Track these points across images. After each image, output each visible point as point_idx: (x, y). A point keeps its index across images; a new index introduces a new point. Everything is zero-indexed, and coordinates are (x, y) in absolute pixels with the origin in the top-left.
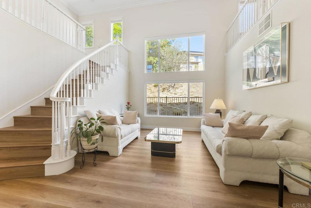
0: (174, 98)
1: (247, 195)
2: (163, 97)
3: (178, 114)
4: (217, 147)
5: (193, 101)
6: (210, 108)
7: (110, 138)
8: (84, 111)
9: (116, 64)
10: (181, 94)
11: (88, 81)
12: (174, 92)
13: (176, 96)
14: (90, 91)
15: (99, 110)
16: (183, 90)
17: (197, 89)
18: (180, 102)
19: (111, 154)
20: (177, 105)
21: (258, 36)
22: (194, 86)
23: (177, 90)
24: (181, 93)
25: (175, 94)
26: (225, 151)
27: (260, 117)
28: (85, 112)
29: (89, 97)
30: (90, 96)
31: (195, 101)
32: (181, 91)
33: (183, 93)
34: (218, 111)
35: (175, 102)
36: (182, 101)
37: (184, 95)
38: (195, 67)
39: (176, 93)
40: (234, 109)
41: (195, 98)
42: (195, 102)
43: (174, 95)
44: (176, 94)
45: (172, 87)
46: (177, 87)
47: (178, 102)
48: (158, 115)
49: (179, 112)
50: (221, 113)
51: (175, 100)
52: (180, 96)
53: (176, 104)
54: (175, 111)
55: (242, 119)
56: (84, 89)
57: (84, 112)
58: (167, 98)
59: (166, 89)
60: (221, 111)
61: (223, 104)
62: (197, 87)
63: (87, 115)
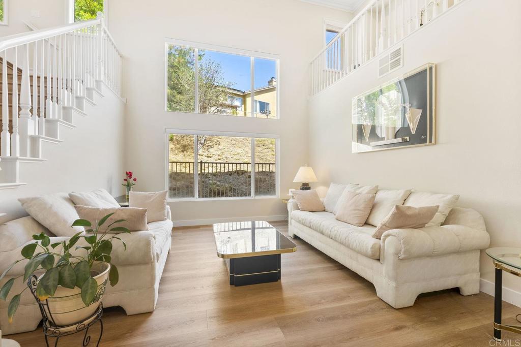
0: (209, 163)
1: (435, 319)
2: (185, 163)
3: (220, 194)
4: (372, 248)
5: (242, 169)
6: (295, 181)
7: (131, 268)
8: (19, 200)
9: (97, 79)
10: (220, 157)
11: (26, 111)
12: (205, 154)
13: (210, 160)
14: (34, 140)
15: (70, 195)
16: (222, 151)
17: (245, 149)
18: (219, 170)
19: (130, 310)
20: (214, 178)
21: (379, 77)
22: (240, 145)
23: (210, 150)
24: (219, 155)
25: (208, 157)
28: (23, 202)
29: (28, 157)
30: (34, 153)
31: (246, 169)
34: (305, 186)
35: (211, 171)
36: (223, 169)
37: (226, 160)
39: (210, 156)
41: (246, 165)
42: (246, 172)
43: (206, 158)
45: (202, 144)
46: (210, 144)
47: (215, 171)
48: (196, 198)
49: (221, 190)
51: (211, 169)
52: (219, 161)
53: (214, 174)
54: (213, 187)
56: (11, 131)
57: (20, 204)
58: (203, 164)
59: (189, 147)
61: (314, 175)
62: (244, 146)
63: (34, 211)
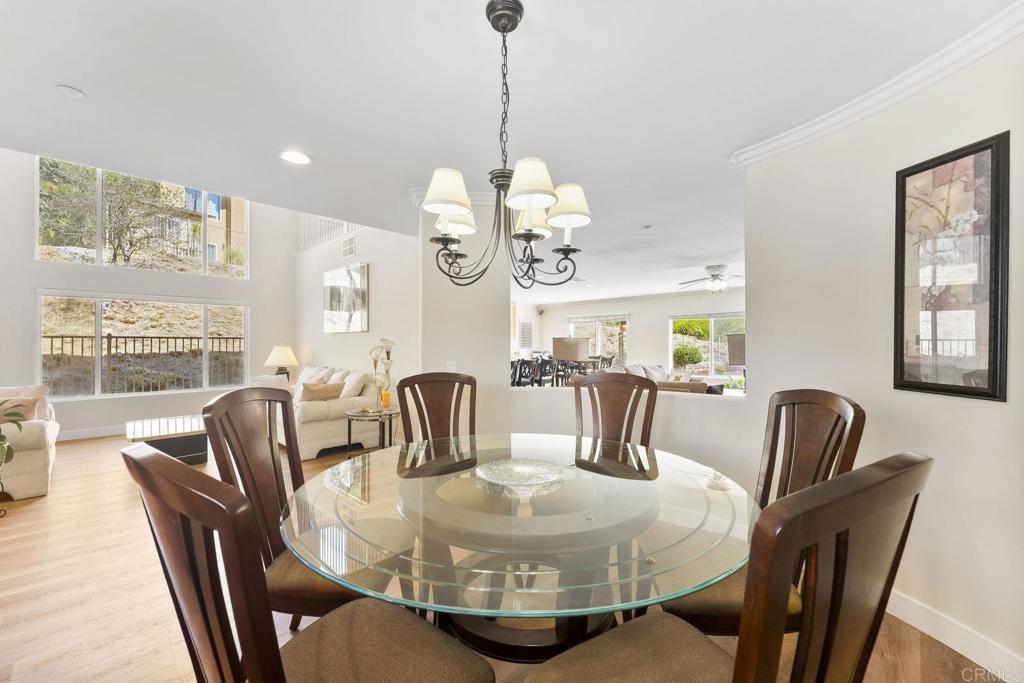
0: (125, 338)
6: (266, 364)
10: (154, 323)
16: (160, 311)
20: (143, 361)
26: (299, 420)
27: (341, 373)
32: (153, 314)
33: (163, 321)
34: (282, 371)
35: (130, 351)
38: (194, 231)
40: (311, 365)
43: (121, 325)
44: (133, 323)
48: (98, 395)
50: (288, 373)
52: (151, 333)
54: (137, 378)
55: (322, 379)
60: (288, 370)
61: (293, 356)
